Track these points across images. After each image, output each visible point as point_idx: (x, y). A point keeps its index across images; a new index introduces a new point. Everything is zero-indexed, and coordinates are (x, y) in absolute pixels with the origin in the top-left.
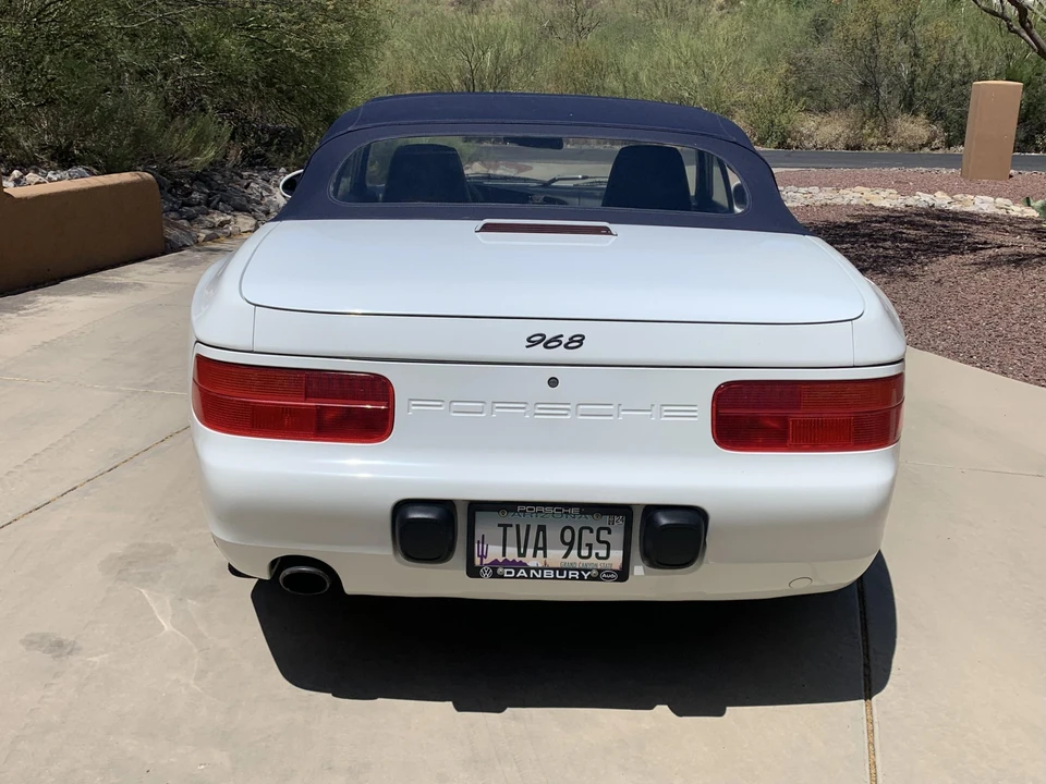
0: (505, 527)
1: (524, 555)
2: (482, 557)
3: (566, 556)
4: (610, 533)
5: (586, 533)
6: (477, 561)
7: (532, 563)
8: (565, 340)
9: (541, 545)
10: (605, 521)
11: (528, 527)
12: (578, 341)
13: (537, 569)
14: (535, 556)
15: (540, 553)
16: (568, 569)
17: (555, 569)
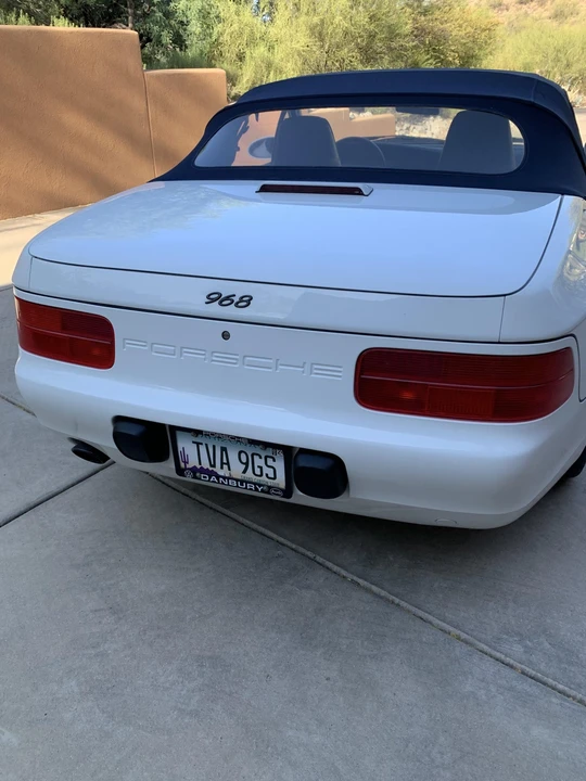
0: (198, 444)
1: (214, 466)
2: (186, 463)
3: (244, 472)
4: (274, 460)
5: (256, 458)
6: (182, 465)
7: (221, 473)
8: (236, 299)
9: (225, 461)
10: (269, 452)
11: (214, 447)
12: (246, 301)
13: (224, 478)
14: (222, 468)
15: (225, 467)
16: (247, 482)
17: (237, 480)
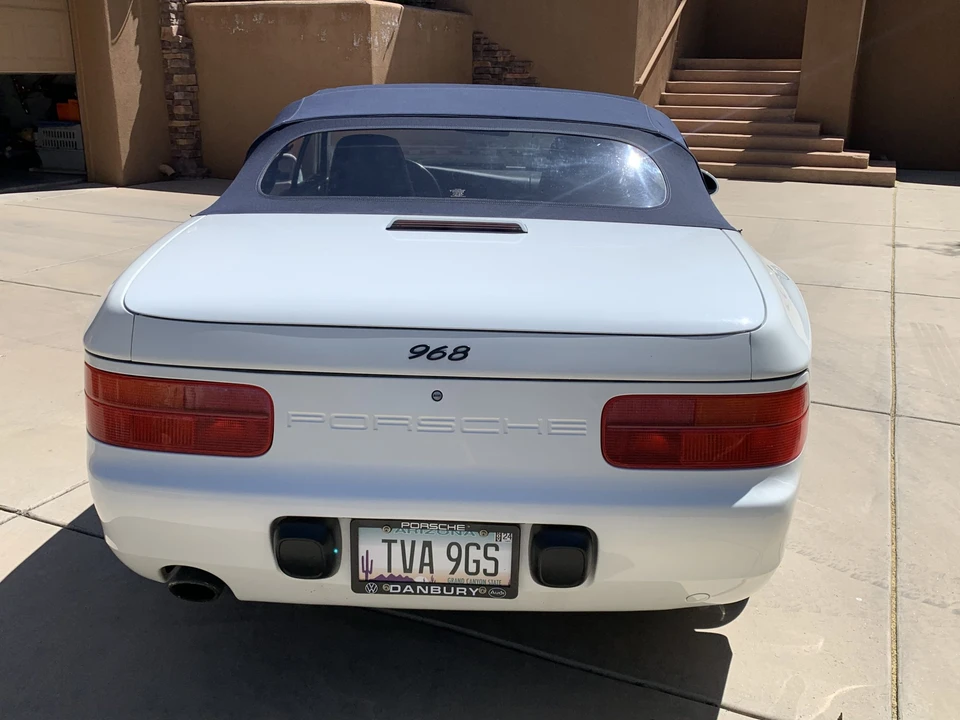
0: (390, 542)
1: (410, 571)
2: (367, 572)
3: (453, 572)
4: (497, 549)
5: (472, 549)
6: (362, 576)
7: (419, 579)
8: (449, 351)
9: (427, 560)
10: (491, 538)
11: (413, 543)
12: (463, 352)
13: (424, 584)
14: (421, 571)
15: (426, 569)
16: (456, 585)
17: (442, 585)
